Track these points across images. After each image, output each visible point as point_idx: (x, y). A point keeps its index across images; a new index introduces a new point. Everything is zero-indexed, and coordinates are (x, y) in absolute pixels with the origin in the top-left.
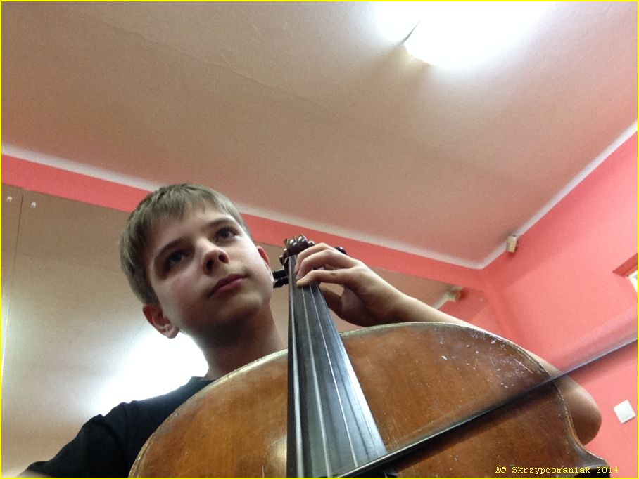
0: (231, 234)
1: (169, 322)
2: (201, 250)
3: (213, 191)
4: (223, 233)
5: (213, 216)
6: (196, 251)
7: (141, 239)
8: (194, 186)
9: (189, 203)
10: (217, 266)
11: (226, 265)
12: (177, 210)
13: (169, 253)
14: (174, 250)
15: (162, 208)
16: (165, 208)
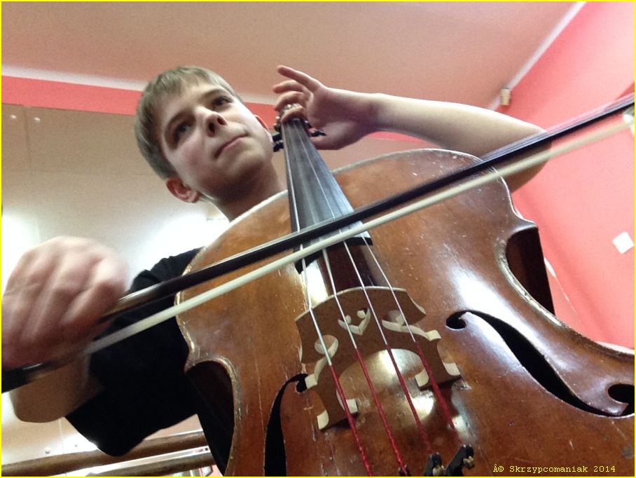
0: (225, 102)
1: (189, 189)
2: (201, 116)
3: (203, 69)
4: (217, 101)
5: (205, 88)
6: (197, 119)
7: (150, 119)
8: (186, 67)
9: (184, 81)
10: (218, 128)
11: (225, 126)
12: (175, 88)
13: (175, 126)
14: (178, 122)
15: (161, 88)
16: (165, 88)
